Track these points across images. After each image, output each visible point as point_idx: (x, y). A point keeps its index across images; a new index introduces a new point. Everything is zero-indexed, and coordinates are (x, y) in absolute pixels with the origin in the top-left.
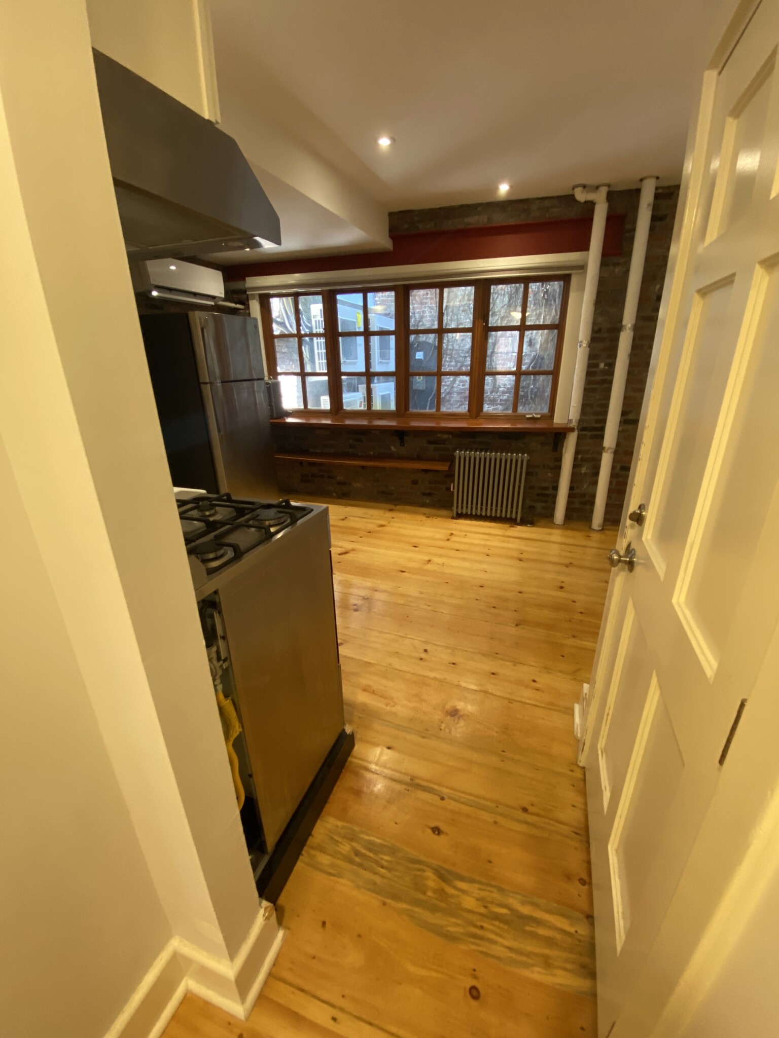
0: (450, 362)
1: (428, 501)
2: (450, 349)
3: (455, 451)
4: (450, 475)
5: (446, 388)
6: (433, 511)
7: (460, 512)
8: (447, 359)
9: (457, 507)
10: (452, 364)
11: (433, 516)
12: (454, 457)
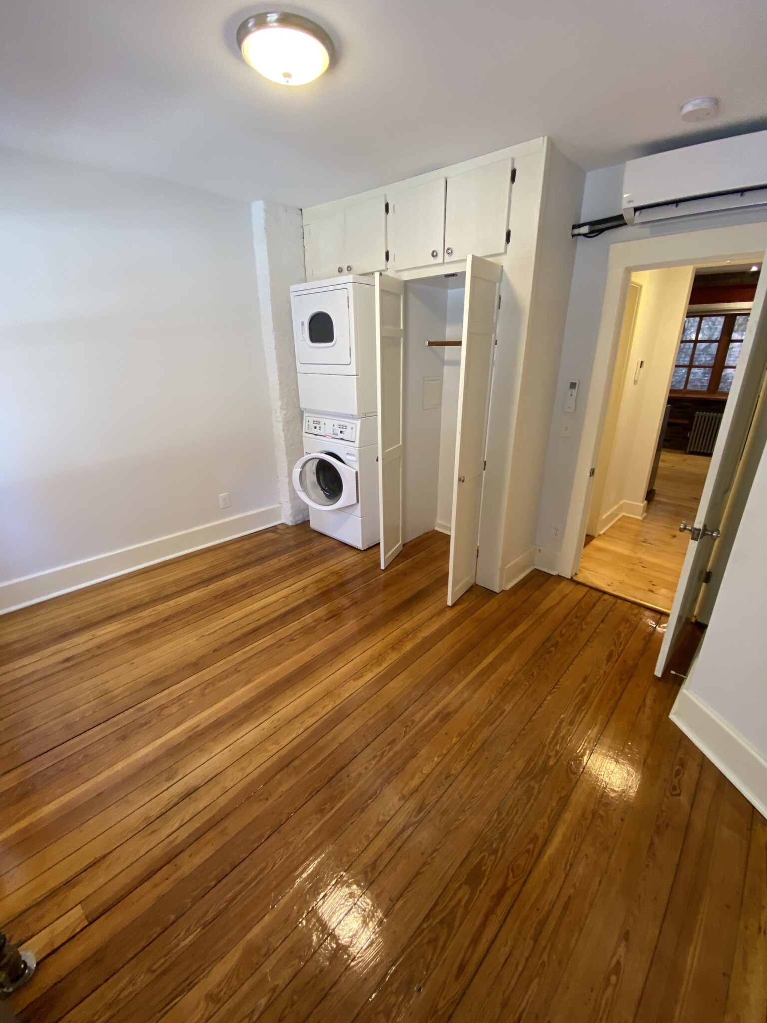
0: (685, 358)
1: (667, 445)
2: (687, 348)
3: (695, 412)
4: (688, 428)
5: (678, 377)
6: (670, 450)
7: (691, 450)
8: (683, 356)
9: (690, 447)
10: (687, 359)
11: (671, 452)
12: (694, 417)
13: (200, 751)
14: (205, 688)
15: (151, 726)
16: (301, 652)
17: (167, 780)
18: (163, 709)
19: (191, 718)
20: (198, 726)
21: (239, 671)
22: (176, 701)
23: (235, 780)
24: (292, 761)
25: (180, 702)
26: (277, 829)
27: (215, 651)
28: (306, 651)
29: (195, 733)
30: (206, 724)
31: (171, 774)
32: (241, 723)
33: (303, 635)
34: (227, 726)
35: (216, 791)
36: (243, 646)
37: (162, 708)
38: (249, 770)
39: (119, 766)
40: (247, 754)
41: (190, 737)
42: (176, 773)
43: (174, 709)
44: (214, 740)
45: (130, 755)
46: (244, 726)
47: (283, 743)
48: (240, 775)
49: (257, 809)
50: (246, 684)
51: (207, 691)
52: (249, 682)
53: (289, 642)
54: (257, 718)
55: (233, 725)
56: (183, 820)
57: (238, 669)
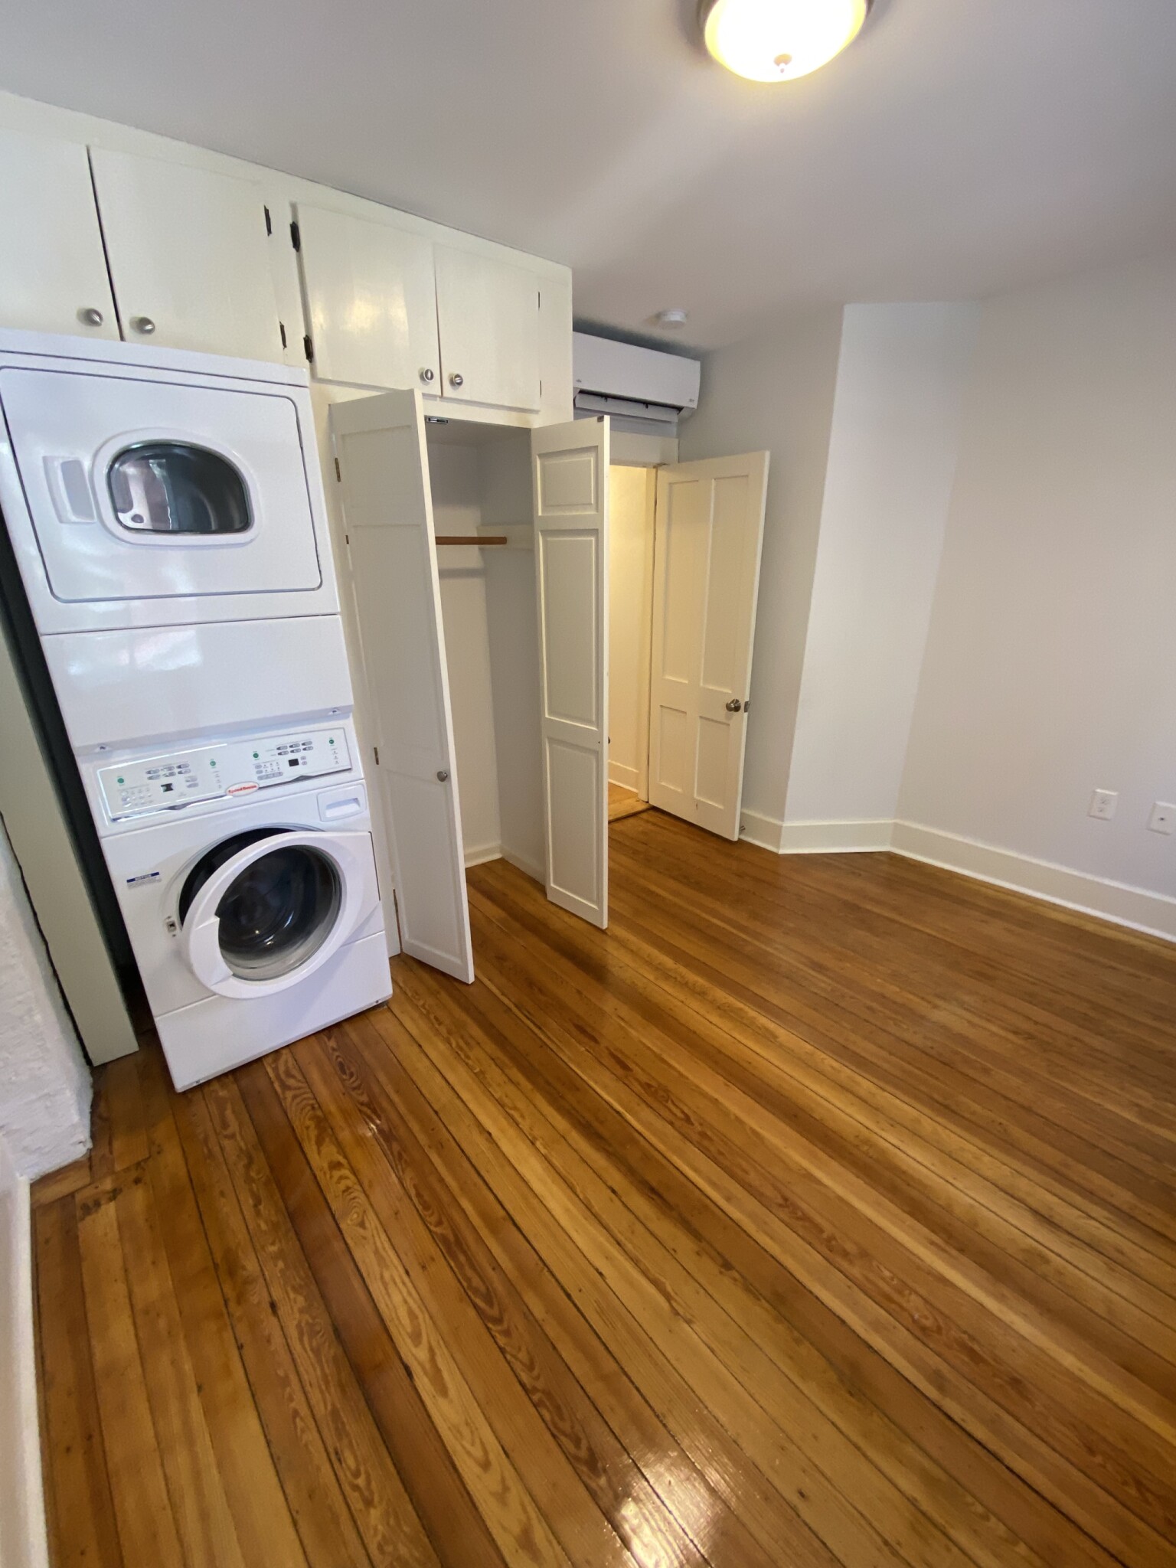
13: (976, 1224)
14: (845, 1254)
15: (969, 1335)
16: (721, 1104)
17: (1047, 1261)
18: (924, 1329)
19: (922, 1260)
20: (932, 1243)
21: (786, 1199)
22: (893, 1306)
23: (996, 1165)
24: (938, 1102)
25: (896, 1297)
26: (1028, 1110)
27: (727, 1266)
28: (716, 1096)
29: (947, 1243)
30: (926, 1231)
31: (1035, 1258)
32: (902, 1173)
33: (673, 1102)
34: (914, 1193)
35: (1023, 1186)
36: (706, 1206)
37: (922, 1333)
38: (974, 1149)
39: (1069, 1361)
40: (951, 1156)
41: (961, 1251)
42: (1028, 1251)
43: (913, 1302)
44: (948, 1209)
45: (1041, 1350)
46: (905, 1168)
47: (915, 1113)
48: (987, 1158)
49: (1017, 1133)
50: (819, 1182)
51: (849, 1247)
52: (809, 1177)
53: (692, 1124)
54: (883, 1152)
55: (909, 1185)
56: (1084, 1218)
57: (780, 1201)
